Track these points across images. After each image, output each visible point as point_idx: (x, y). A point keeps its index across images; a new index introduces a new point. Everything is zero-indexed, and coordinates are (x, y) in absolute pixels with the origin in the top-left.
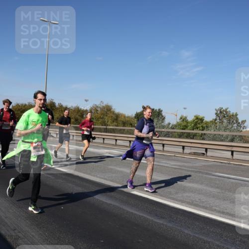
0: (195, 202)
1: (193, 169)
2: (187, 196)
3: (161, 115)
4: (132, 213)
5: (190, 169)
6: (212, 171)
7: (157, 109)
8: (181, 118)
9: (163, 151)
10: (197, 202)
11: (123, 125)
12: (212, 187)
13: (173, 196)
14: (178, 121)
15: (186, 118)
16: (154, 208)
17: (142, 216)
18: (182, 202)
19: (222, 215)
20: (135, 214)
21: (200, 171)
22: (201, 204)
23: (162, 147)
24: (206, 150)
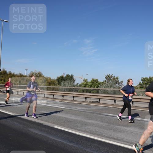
0: (92, 132)
1: (91, 112)
2: (88, 128)
3: (73, 78)
4: (54, 140)
5: (90, 112)
6: (103, 112)
7: (71, 75)
8: (84, 80)
9: (74, 100)
10: (94, 131)
11: (49, 85)
12: (103, 122)
13: (79, 128)
14: (83, 82)
15: (87, 80)
16: (68, 136)
17: (60, 141)
18: (84, 132)
19: (108, 139)
20: (56, 140)
21: (96, 112)
22: (96, 133)
23: (73, 98)
24: (100, 99)
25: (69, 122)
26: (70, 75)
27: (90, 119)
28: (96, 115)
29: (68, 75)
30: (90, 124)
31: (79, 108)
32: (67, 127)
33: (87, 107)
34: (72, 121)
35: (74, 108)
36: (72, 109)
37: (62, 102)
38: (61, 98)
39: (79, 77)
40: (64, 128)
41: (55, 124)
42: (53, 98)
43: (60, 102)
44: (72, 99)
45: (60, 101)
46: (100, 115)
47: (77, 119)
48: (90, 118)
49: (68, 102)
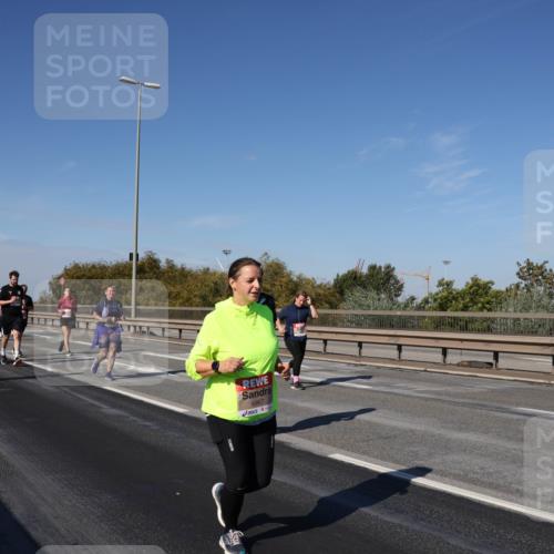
0: (470, 475)
1: (466, 401)
2: (453, 461)
3: (394, 277)
5: (461, 400)
6: (510, 403)
7: (383, 265)
8: (440, 284)
9: (400, 360)
10: (476, 473)
15: (451, 283)
22: (485, 480)
23: (396, 352)
24: (496, 355)
25: (386, 438)
26: (380, 267)
27: (460, 429)
28: (484, 412)
29: (373, 268)
30: (464, 448)
31: (418, 389)
32: (377, 457)
33: (449, 385)
34: (395, 437)
35: (403, 388)
36: (396, 391)
37: (356, 365)
38: (354, 350)
39: (416, 275)
40: (366, 461)
41: (334, 446)
42: (325, 353)
43: (351, 367)
44: (394, 353)
45: (349, 364)
46: (499, 414)
47: (413, 427)
48: (463, 426)
49: (379, 367)
